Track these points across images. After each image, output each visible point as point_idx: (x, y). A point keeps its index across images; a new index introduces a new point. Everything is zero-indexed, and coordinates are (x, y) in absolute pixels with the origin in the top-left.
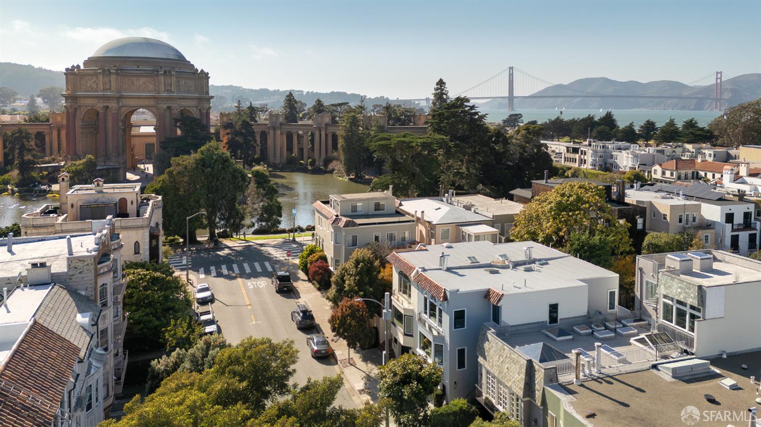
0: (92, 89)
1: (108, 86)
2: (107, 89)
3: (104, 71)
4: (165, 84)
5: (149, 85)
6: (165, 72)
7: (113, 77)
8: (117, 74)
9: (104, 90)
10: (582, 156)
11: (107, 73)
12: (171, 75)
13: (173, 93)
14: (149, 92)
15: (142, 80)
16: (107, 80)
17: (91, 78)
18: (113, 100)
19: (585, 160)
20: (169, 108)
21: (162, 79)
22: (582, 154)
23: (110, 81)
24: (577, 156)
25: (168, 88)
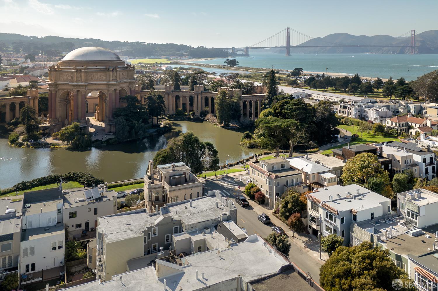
0: (67, 80)
1: (80, 79)
2: (79, 81)
3: (77, 70)
4: (113, 76)
5: (103, 77)
6: (113, 70)
7: (83, 74)
8: (85, 72)
9: (77, 82)
10: (349, 111)
11: (79, 71)
12: (116, 71)
13: (117, 81)
14: (104, 81)
15: (99, 74)
16: (79, 75)
17: (67, 74)
18: (83, 87)
19: (350, 113)
20: (115, 90)
21: (111, 73)
22: (349, 109)
23: (81, 77)
24: (346, 110)
25: (115, 78)
